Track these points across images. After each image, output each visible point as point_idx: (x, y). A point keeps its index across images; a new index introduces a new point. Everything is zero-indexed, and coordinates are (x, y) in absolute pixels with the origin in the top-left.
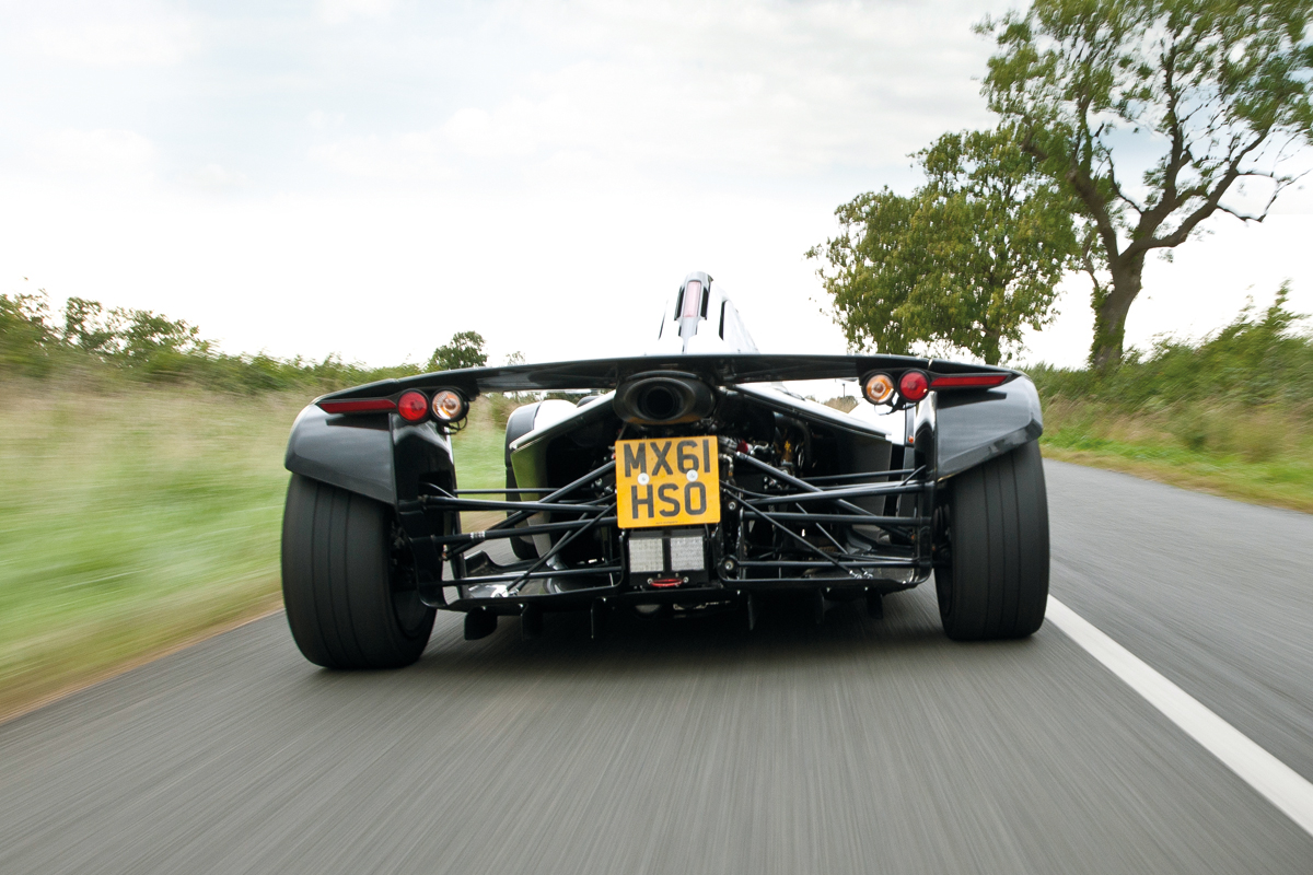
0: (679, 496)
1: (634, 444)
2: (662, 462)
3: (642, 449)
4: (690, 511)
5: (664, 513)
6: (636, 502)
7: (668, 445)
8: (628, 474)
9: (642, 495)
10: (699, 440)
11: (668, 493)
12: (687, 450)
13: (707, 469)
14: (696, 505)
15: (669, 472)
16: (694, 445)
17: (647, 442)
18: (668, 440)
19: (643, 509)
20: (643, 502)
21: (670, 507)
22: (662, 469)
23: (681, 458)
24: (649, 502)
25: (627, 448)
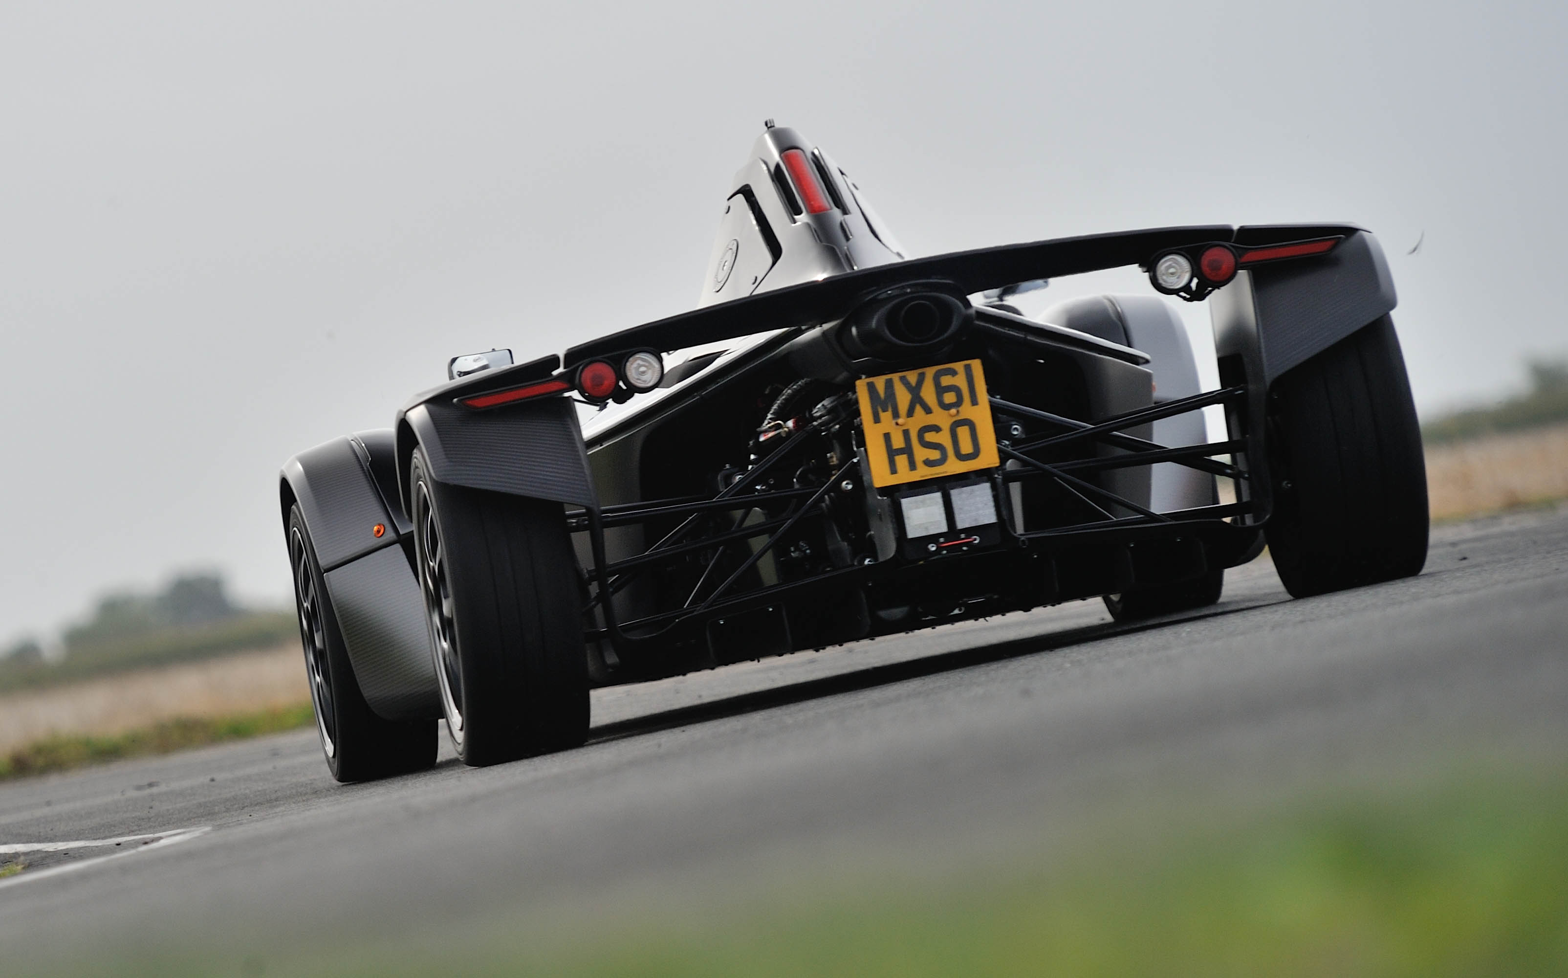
0: (944, 438)
1: (880, 382)
2: (917, 400)
3: (889, 385)
4: (961, 457)
5: (929, 463)
6: (892, 453)
7: (921, 379)
8: (877, 420)
9: (898, 442)
10: (959, 366)
11: (930, 437)
12: (946, 381)
13: (974, 402)
14: (966, 447)
15: (928, 410)
16: (954, 373)
17: (896, 377)
18: (920, 371)
19: (902, 461)
20: (900, 451)
21: (935, 455)
22: (918, 409)
23: (941, 390)
24: (907, 450)
25: (871, 388)
